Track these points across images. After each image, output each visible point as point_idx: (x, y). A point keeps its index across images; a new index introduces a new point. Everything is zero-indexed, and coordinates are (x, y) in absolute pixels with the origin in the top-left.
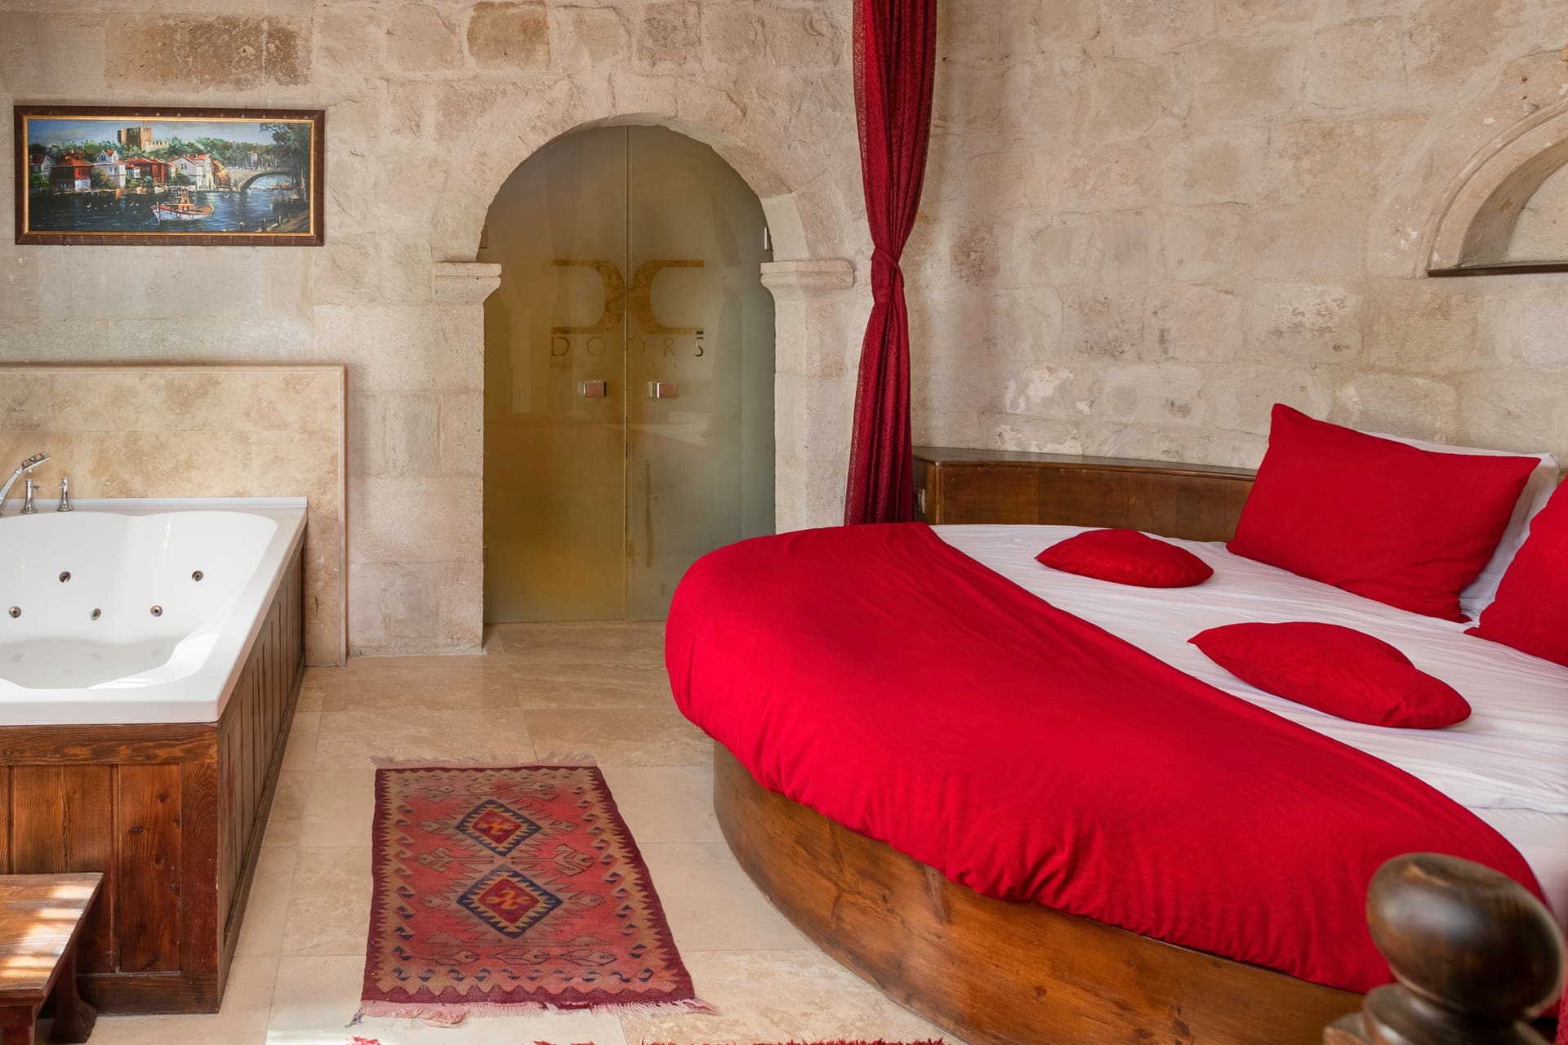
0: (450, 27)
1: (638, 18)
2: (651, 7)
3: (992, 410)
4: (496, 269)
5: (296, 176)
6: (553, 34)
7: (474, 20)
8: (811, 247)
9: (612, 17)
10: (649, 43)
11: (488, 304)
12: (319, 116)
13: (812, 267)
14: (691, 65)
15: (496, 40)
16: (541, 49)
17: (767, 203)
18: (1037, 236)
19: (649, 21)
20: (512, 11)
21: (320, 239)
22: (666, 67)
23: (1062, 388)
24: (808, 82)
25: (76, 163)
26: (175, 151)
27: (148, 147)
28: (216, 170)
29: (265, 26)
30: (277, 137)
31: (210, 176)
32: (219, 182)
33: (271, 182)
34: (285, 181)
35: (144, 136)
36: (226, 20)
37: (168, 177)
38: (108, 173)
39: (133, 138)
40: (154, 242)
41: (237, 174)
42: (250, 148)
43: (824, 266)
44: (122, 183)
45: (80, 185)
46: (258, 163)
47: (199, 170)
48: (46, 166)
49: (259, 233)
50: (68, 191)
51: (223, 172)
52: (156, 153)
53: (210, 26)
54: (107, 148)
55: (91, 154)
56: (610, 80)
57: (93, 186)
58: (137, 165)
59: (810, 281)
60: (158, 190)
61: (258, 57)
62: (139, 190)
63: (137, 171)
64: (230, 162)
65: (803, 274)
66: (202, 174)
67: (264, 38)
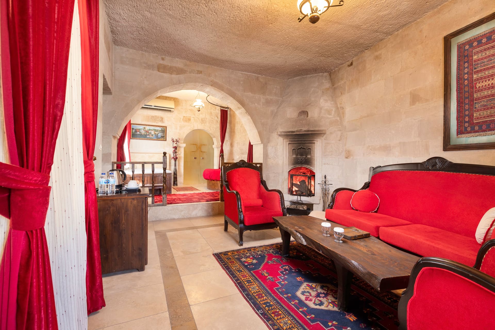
0: (181, 119)
1: (200, 119)
2: (202, 118)
3: (233, 160)
4: (185, 144)
5: (163, 133)
6: (191, 120)
7: (183, 118)
8: (217, 143)
9: (197, 119)
10: (201, 122)
11: (184, 148)
12: (166, 127)
13: (217, 145)
14: (206, 124)
15: (186, 120)
16: (190, 122)
17: (213, 139)
18: (237, 143)
19: (201, 120)
20: (187, 117)
21: (166, 140)
22: (203, 124)
23: (239, 157)
24: (217, 127)
25: (137, 130)
26: (150, 130)
27: (146, 129)
28: (154, 132)
29: (160, 117)
30: (161, 129)
31: (154, 133)
32: (155, 134)
33: (161, 134)
34: (162, 134)
35: (146, 128)
36: (155, 116)
37: (149, 133)
38: (141, 132)
39: (145, 128)
40: (147, 140)
41: (157, 133)
42: (158, 130)
43: (218, 145)
44: (143, 133)
45: (138, 133)
46: (159, 132)
47: (152, 132)
48: (134, 131)
49: (159, 139)
50: (137, 133)
51: (155, 132)
52: (147, 130)
53: (153, 116)
54: (142, 129)
55: (139, 130)
56: (197, 125)
57: (140, 133)
58: (145, 131)
59: (217, 147)
60: (147, 134)
61: (159, 120)
62: (145, 134)
63: (145, 132)
64: (156, 131)
65: (216, 146)
66: (153, 133)
67: (160, 118)
